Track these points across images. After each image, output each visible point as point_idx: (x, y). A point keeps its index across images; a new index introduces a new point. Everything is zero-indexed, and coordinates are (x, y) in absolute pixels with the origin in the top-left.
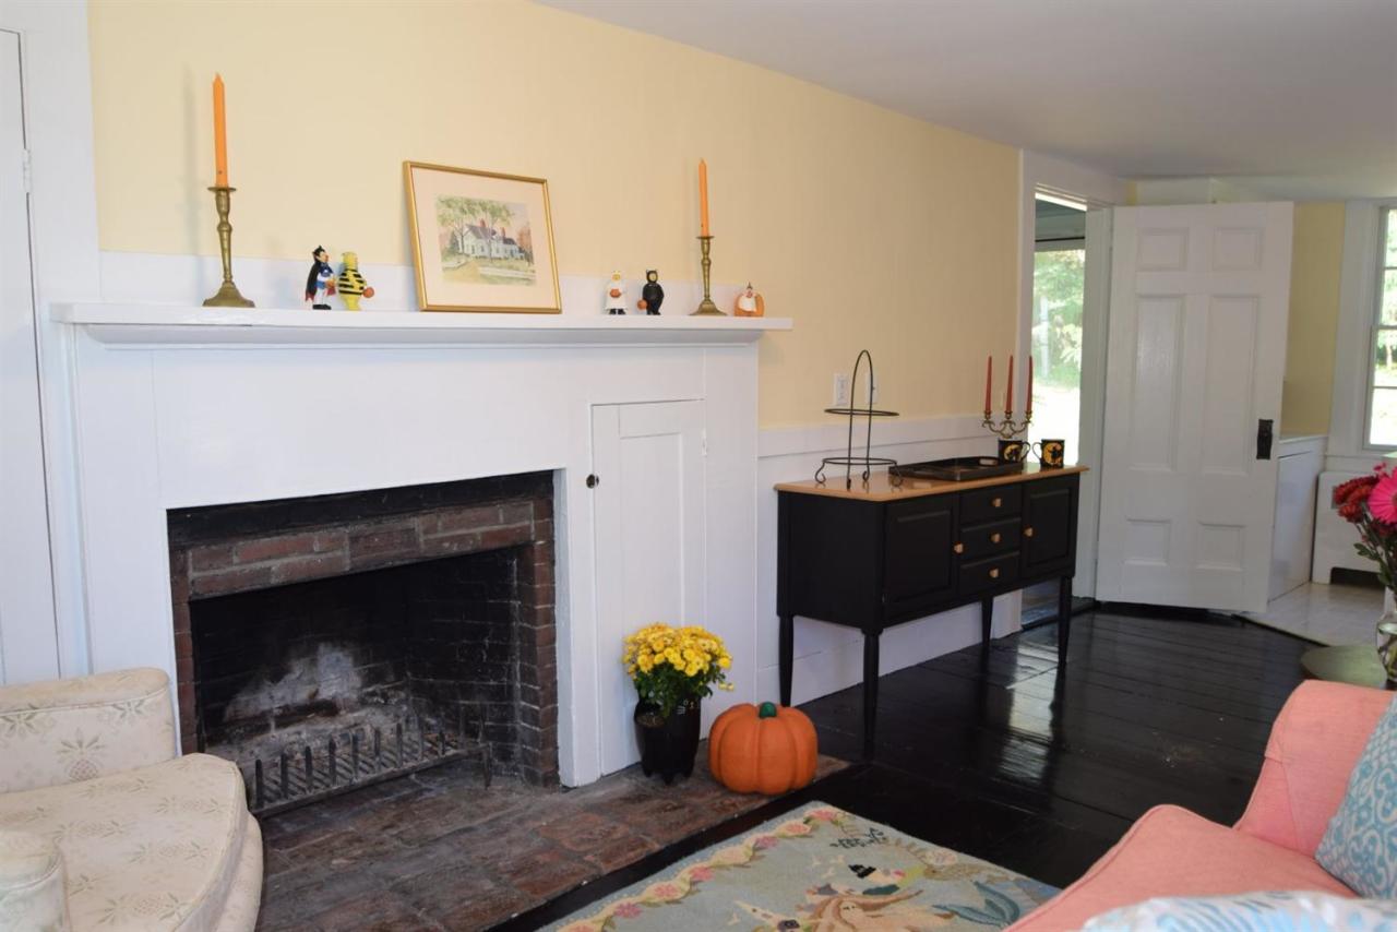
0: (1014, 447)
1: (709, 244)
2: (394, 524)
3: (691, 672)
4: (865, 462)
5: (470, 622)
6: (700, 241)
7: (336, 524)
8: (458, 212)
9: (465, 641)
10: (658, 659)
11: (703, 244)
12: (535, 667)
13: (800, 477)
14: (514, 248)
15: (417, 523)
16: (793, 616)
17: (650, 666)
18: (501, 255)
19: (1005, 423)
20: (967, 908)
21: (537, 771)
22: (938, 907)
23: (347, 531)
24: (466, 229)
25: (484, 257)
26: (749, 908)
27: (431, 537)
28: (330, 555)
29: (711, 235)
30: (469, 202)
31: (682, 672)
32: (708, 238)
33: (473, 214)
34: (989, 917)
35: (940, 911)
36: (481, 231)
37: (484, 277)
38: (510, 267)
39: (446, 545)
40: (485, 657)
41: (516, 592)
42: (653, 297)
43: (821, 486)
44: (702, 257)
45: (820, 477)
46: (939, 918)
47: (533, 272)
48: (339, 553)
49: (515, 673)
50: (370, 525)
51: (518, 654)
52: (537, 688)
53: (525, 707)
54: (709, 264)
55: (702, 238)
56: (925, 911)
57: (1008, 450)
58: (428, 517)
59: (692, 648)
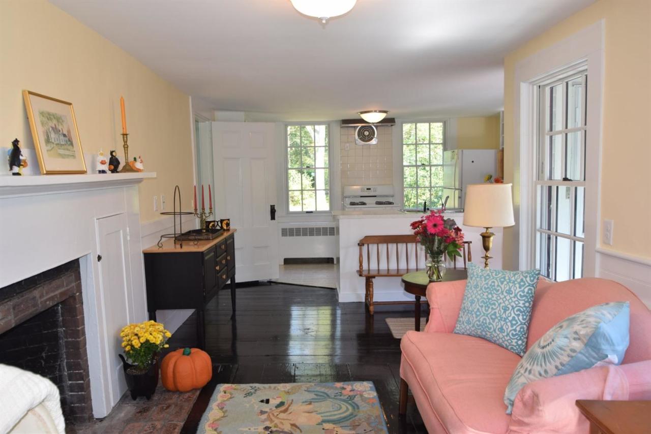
0: (212, 223)
1: (127, 137)
2: (28, 295)
3: (158, 343)
4: (173, 236)
5: (32, 346)
6: (122, 136)
7: (6, 300)
8: (46, 119)
9: (29, 358)
10: (143, 340)
11: (124, 138)
12: (79, 360)
13: (151, 246)
14: (67, 139)
15: (36, 293)
16: (156, 311)
17: (139, 345)
18: (63, 143)
19: (210, 213)
20: (312, 399)
21: (85, 415)
22: (303, 402)
23: (11, 304)
24: (51, 129)
25: (59, 144)
26: (247, 429)
27: (42, 300)
28: (6, 320)
29: (128, 133)
30: (49, 114)
31: (154, 343)
32: (127, 135)
33: (51, 120)
34: (320, 399)
35: (307, 403)
36: (55, 130)
37: (60, 154)
38: (68, 150)
39: (48, 303)
40: (43, 363)
41: (61, 324)
42: (115, 163)
43: (161, 249)
44: (123, 144)
45: (160, 245)
46: (308, 406)
47: (74, 151)
48: (10, 318)
49: (64, 367)
50: (19, 298)
51: (65, 356)
52: (82, 371)
53: (71, 384)
54: (127, 147)
55: (123, 135)
56: (301, 405)
57: (211, 225)
58: (40, 288)
59: (154, 331)
